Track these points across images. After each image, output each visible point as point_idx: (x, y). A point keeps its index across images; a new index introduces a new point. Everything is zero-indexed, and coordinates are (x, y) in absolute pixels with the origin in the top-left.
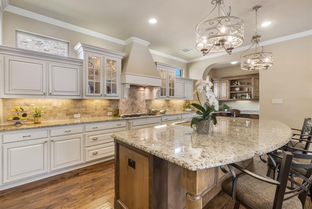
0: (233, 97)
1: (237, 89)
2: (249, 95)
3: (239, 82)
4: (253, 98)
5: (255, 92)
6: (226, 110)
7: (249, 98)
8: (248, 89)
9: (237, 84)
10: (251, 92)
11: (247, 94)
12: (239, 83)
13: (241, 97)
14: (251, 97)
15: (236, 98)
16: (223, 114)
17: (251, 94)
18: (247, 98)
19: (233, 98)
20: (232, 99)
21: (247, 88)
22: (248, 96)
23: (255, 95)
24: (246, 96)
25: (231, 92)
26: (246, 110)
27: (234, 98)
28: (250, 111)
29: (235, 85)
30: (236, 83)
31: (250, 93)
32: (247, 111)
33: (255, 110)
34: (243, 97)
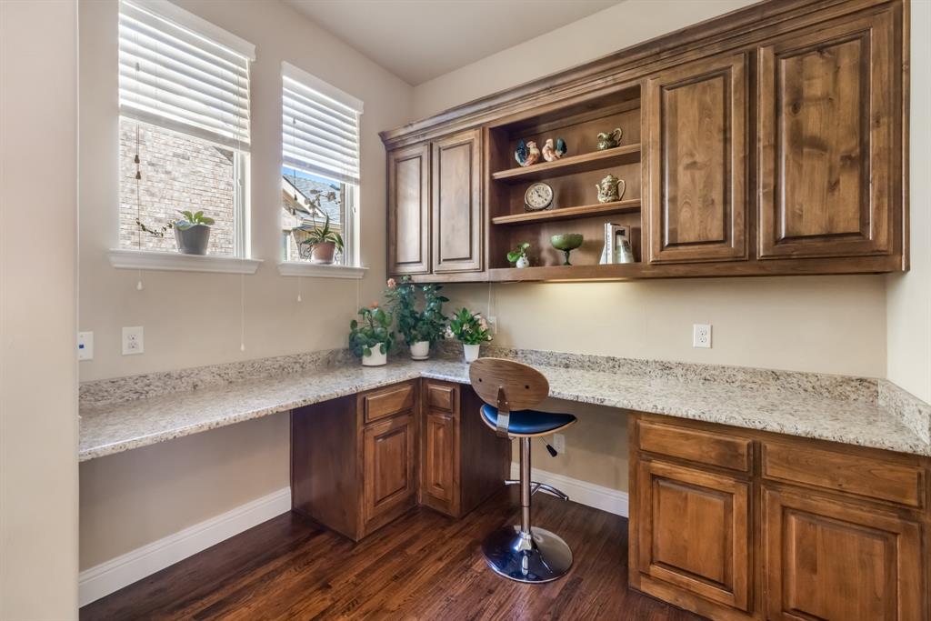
0: (510, 258)
1: (540, 196)
2: (619, 233)
3: (549, 142)
4: (650, 253)
5: (673, 200)
6: (471, 352)
7: (624, 258)
8: (615, 186)
9: (540, 159)
10: (635, 211)
11: (609, 228)
12: (553, 150)
13: (562, 254)
14: (635, 250)
15: (535, 261)
16: (432, 387)
17: (637, 232)
18: (607, 258)
19: (513, 265)
20: (504, 274)
21: (606, 182)
22: (616, 248)
23: (673, 232)
24: (596, 248)
25: (499, 220)
26: (602, 352)
27: (520, 264)
28: (631, 362)
29: (527, 164)
30: (534, 151)
31: (626, 226)
32: (609, 359)
33: (665, 359)
34: (578, 257)
